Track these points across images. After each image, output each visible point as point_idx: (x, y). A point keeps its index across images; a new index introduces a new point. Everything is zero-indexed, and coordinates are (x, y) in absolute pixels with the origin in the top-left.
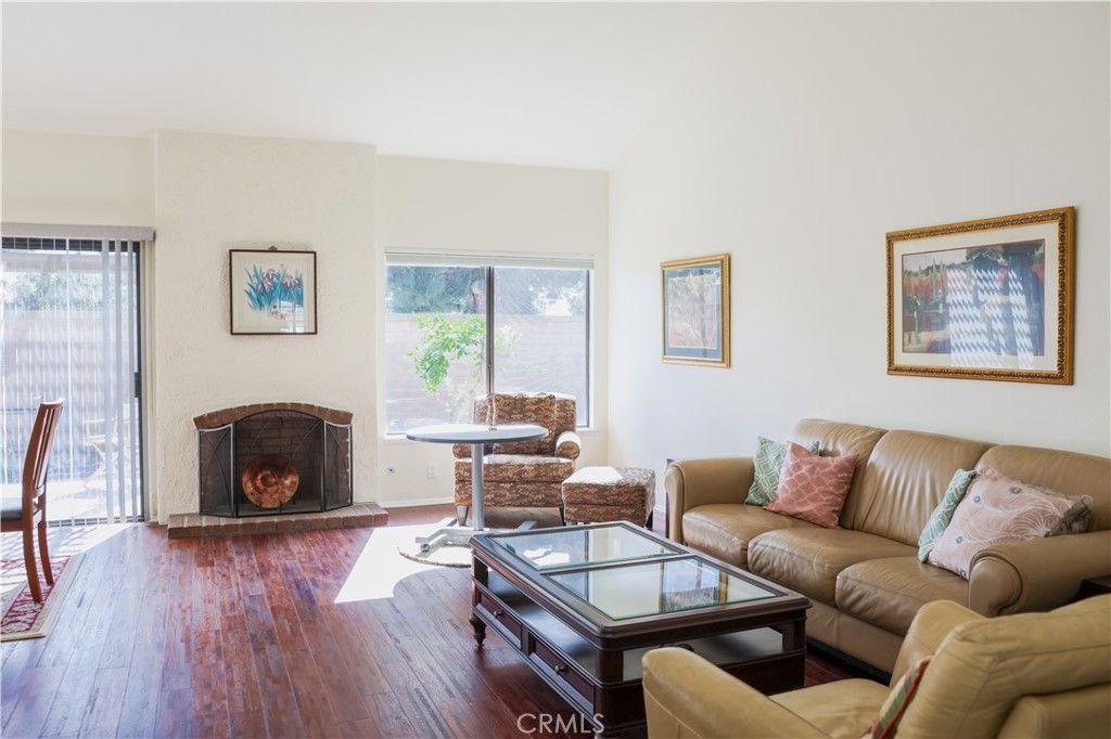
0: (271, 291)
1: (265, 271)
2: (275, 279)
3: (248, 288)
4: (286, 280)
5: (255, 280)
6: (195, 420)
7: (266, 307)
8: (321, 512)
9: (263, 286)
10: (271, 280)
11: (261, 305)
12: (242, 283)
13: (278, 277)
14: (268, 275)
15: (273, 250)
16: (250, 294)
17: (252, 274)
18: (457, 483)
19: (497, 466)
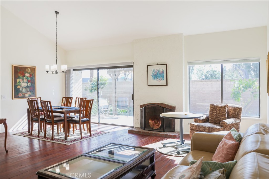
0: (157, 75)
1: (155, 70)
2: (158, 72)
3: (152, 74)
4: (160, 72)
5: (153, 72)
6: (140, 106)
7: (156, 79)
8: (163, 132)
9: (155, 74)
10: (157, 72)
11: (155, 78)
12: (150, 73)
13: (158, 71)
14: (156, 71)
15: (158, 65)
16: (152, 76)
17: (153, 71)
18: (190, 130)
19: (199, 126)
